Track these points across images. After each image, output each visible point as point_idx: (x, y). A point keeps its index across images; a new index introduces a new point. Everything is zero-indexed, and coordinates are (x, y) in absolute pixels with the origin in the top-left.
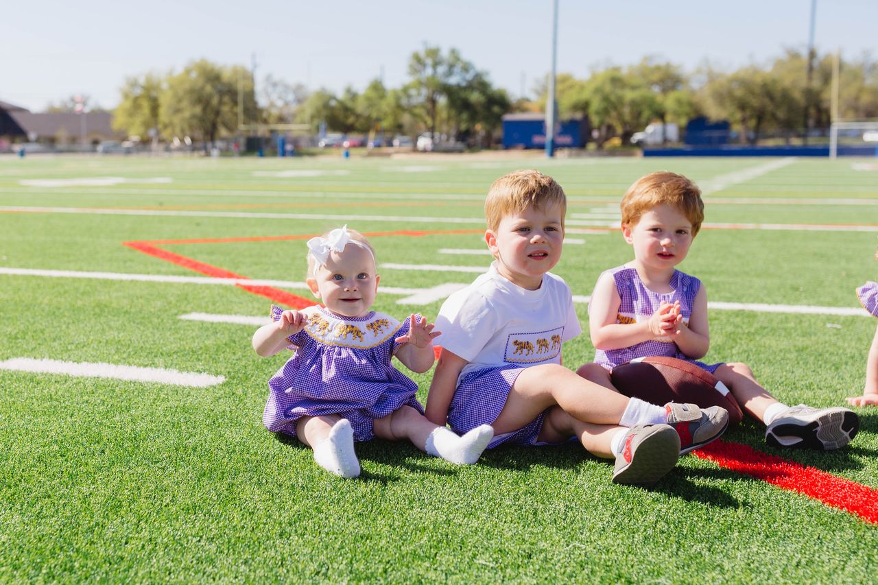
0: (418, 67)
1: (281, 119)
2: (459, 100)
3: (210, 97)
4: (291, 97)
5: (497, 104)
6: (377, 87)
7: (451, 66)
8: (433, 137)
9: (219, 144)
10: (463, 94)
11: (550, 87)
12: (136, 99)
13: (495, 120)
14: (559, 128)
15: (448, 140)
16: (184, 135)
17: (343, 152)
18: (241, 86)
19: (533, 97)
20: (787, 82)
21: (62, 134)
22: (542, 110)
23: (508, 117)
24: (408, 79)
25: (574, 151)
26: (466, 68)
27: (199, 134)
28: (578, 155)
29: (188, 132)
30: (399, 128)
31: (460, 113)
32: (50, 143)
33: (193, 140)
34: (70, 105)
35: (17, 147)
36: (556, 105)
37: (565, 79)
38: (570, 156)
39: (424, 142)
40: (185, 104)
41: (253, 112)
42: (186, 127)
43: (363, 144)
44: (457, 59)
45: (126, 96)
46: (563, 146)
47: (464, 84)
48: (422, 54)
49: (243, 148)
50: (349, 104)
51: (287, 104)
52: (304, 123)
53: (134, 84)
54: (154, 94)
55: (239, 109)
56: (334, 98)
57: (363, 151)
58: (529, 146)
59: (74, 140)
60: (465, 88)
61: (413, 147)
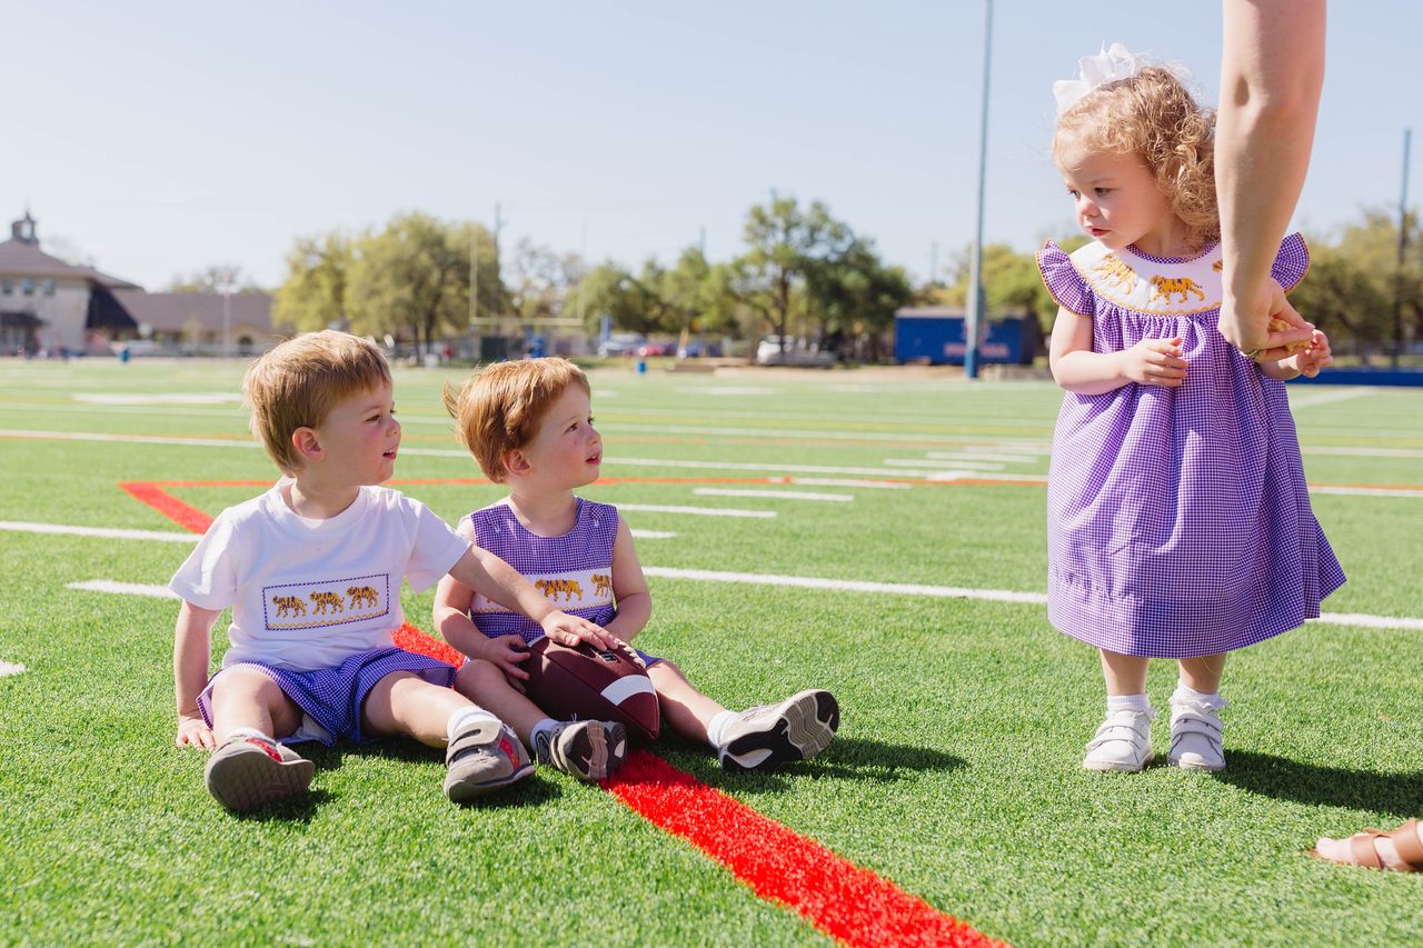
0: (761, 230)
1: (543, 310)
2: (826, 284)
3: (428, 271)
4: (558, 275)
5: (888, 290)
6: (695, 262)
7: (814, 230)
8: (782, 343)
9: (439, 347)
10: (831, 274)
11: (974, 266)
12: (310, 274)
13: (883, 317)
14: (987, 333)
15: (808, 347)
16: (385, 333)
17: (635, 363)
18: (474, 256)
19: (950, 281)
20: (1363, 264)
21: (192, 327)
22: (961, 301)
23: (905, 313)
24: (744, 250)
25: (1011, 369)
26: (838, 234)
27: (407, 333)
28: (1018, 377)
29: (391, 328)
30: (731, 327)
31: (827, 305)
32: (172, 341)
33: (398, 340)
34: (208, 281)
35: (119, 347)
36: (981, 293)
37: (998, 253)
38: (1004, 377)
39: (767, 350)
40: (386, 281)
41: (495, 297)
42: (387, 319)
43: (669, 352)
44: (825, 218)
45: (296, 268)
46: (994, 361)
47: (833, 258)
48: (768, 211)
49: (477, 354)
50: (651, 287)
51: (552, 285)
52: (576, 317)
53: (309, 250)
54: (340, 266)
55: (472, 292)
56: (628, 277)
57: (669, 363)
58: (938, 361)
59: (210, 336)
60: (836, 265)
61: (751, 358)
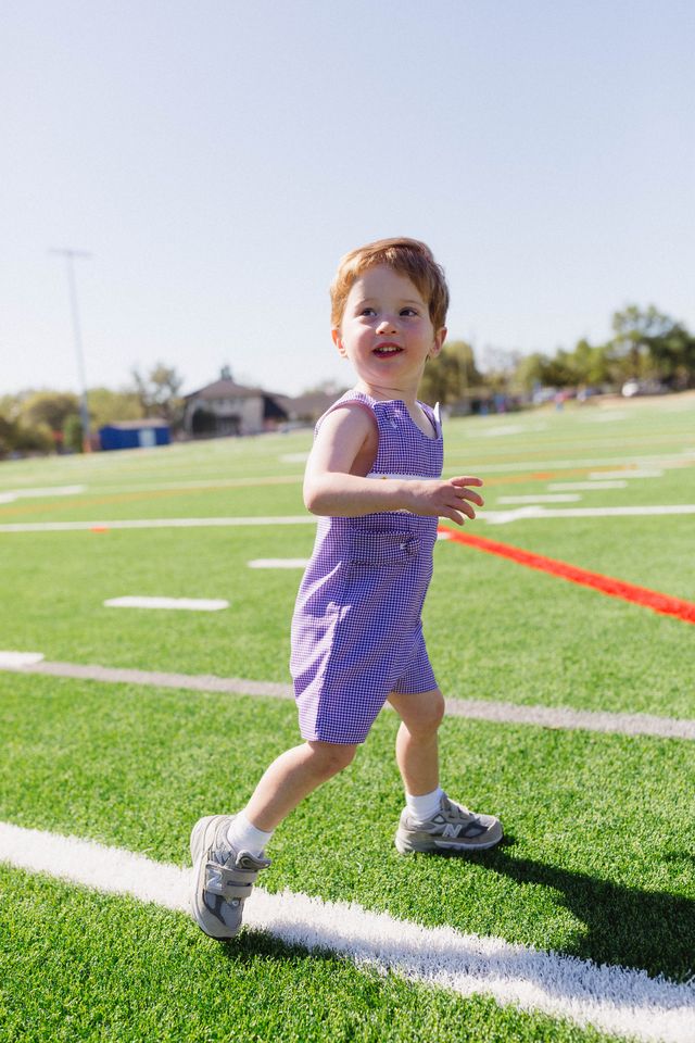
0: (621, 324)
1: (502, 381)
2: (660, 349)
3: (438, 370)
4: (509, 362)
6: (584, 346)
7: (651, 319)
8: (638, 384)
10: (665, 344)
17: (556, 405)
24: (611, 336)
30: (608, 379)
31: (662, 360)
35: (280, 427)
39: (629, 389)
41: (475, 379)
43: (574, 396)
44: (656, 313)
47: (664, 335)
48: (623, 312)
49: (468, 409)
50: (562, 363)
51: (506, 368)
52: (521, 384)
55: (463, 377)
56: (547, 359)
57: (575, 402)
60: (666, 339)
61: (619, 394)
